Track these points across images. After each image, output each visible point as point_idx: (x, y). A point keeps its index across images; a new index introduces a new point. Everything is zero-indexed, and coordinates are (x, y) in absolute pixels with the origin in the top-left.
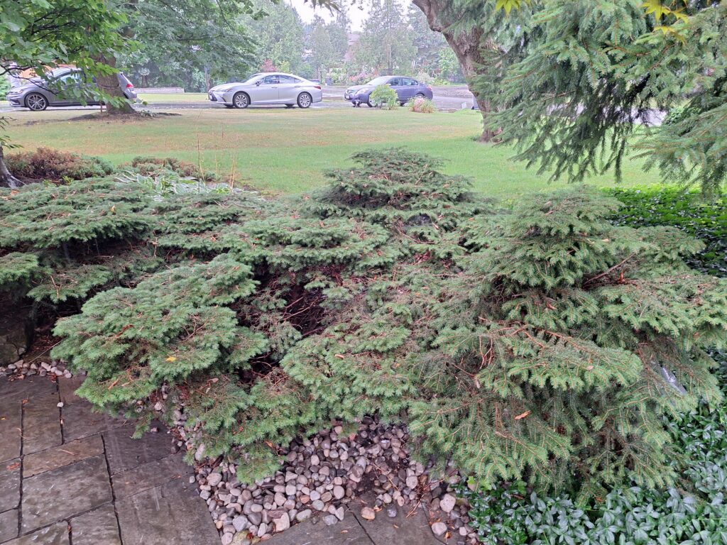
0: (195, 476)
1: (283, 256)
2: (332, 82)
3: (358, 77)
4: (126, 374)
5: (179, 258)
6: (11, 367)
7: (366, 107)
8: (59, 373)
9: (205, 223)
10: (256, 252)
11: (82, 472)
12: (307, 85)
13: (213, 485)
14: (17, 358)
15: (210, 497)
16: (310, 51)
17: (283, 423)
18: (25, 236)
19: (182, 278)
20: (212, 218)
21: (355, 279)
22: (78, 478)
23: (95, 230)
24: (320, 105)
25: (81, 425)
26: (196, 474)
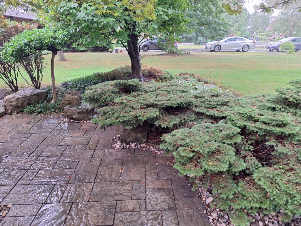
0: (206, 211)
1: (255, 127)
2: (258, 39)
3: (273, 37)
4: (192, 164)
5: (203, 117)
6: (141, 145)
7: (275, 52)
8: (156, 151)
9: (215, 105)
10: (242, 123)
11: (164, 193)
12: (248, 42)
13: (214, 217)
14: (143, 142)
15: (212, 222)
16: (250, 26)
17: (254, 205)
18: (155, 102)
19: (209, 128)
20: (217, 103)
21: (293, 145)
22: (164, 195)
23: (178, 104)
24: (253, 50)
25: (163, 174)
26: (207, 210)
